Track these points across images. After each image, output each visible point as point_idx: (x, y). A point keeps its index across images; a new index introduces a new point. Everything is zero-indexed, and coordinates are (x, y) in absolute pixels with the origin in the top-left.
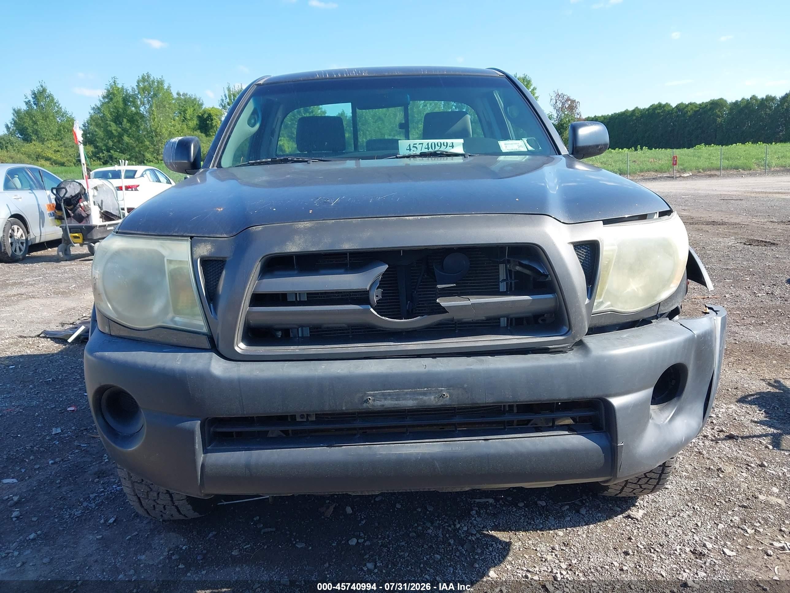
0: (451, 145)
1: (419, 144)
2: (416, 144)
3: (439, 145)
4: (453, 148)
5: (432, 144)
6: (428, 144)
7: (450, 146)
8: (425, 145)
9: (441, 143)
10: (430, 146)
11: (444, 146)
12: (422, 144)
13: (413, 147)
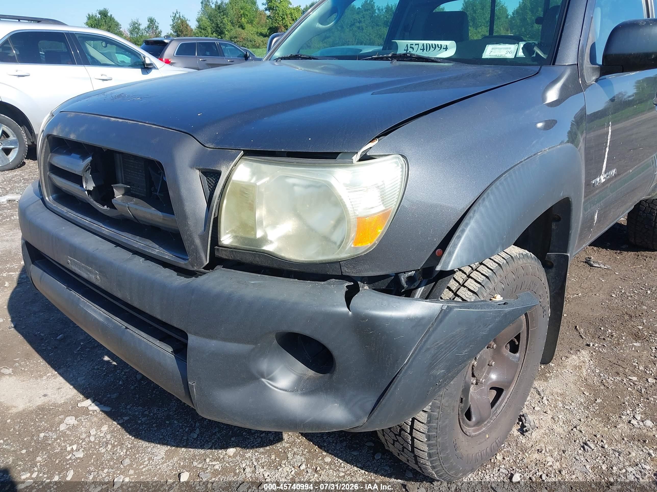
0: (445, 47)
1: (416, 45)
2: (413, 45)
3: (434, 47)
4: (446, 50)
5: (427, 44)
6: (423, 45)
7: (444, 49)
8: (421, 47)
9: (435, 45)
10: (425, 48)
11: (439, 48)
12: (418, 44)
13: (411, 47)
